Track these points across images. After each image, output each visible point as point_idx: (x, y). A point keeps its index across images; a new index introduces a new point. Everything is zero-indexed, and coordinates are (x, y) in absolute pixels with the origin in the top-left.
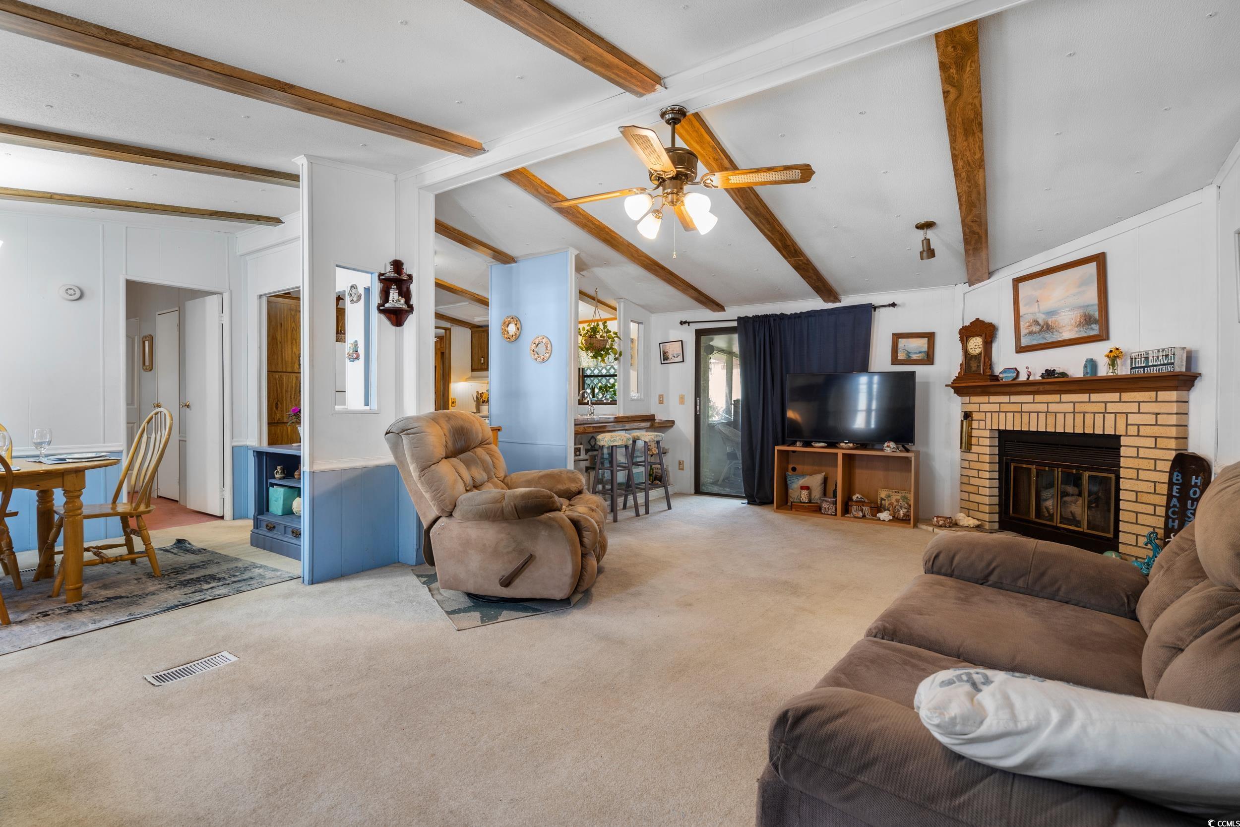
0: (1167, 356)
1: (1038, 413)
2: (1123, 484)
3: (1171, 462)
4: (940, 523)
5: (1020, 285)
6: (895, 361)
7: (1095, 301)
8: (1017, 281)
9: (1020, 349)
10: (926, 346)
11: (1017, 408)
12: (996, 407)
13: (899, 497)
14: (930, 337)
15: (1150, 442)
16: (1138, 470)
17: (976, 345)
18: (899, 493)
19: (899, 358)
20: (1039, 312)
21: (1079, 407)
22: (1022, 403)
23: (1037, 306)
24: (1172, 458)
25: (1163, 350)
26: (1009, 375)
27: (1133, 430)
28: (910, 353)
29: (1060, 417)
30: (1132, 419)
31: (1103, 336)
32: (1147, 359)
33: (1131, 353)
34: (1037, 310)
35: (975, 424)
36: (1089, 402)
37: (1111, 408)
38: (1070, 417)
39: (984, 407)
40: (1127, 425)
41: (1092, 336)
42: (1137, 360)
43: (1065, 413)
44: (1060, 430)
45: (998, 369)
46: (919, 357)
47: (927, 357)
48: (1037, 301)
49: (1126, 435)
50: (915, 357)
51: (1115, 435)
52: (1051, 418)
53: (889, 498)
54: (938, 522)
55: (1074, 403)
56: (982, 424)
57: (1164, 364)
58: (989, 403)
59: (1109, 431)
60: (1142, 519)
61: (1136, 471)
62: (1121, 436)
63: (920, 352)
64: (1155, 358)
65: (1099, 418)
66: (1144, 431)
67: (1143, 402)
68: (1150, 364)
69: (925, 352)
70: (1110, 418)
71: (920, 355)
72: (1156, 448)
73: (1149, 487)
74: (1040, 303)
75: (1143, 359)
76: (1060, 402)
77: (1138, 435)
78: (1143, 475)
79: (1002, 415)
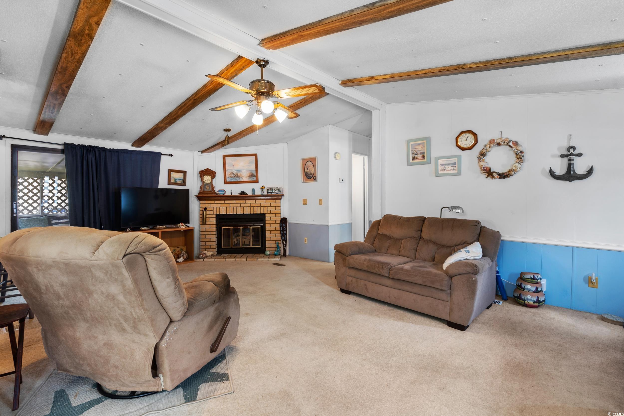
0: (279, 189)
1: (237, 207)
2: (267, 229)
3: (280, 221)
4: (204, 257)
5: (226, 158)
6: (169, 183)
7: (254, 169)
8: (225, 156)
9: (226, 183)
10: (183, 177)
11: (228, 205)
12: (219, 205)
13: (179, 250)
14: (184, 173)
15: (274, 215)
16: (271, 224)
17: (207, 179)
18: (179, 247)
19: (171, 182)
20: (234, 170)
21: (252, 205)
22: (230, 204)
23: (233, 167)
24: (280, 219)
25: (278, 188)
26: (222, 192)
27: (269, 212)
28: (176, 179)
29: (245, 208)
30: (269, 208)
31: (257, 181)
32: (273, 190)
33: (267, 188)
34: (233, 169)
35: (208, 213)
36: (255, 203)
37: (262, 205)
38: (249, 208)
39: (212, 205)
40: (267, 210)
41: (254, 181)
42: (269, 190)
43: (247, 207)
44: (245, 213)
45: (216, 190)
46: (180, 182)
47: (184, 182)
48: (233, 166)
49: (267, 213)
50: (178, 181)
51: (264, 214)
52: (242, 209)
53: (175, 251)
54: (202, 256)
55: (250, 203)
56: (212, 212)
57: (278, 192)
58: (215, 203)
59: (262, 212)
60: (272, 239)
61: (270, 224)
62: (265, 214)
63: (180, 180)
64: (275, 190)
65: (259, 208)
66: (272, 212)
67: (272, 203)
68: (274, 191)
69: (182, 180)
70: (262, 208)
71: (180, 181)
72: (275, 217)
73: (274, 229)
74: (234, 166)
75: (271, 190)
76: (245, 203)
77: (271, 213)
78: (272, 225)
79: (221, 208)
